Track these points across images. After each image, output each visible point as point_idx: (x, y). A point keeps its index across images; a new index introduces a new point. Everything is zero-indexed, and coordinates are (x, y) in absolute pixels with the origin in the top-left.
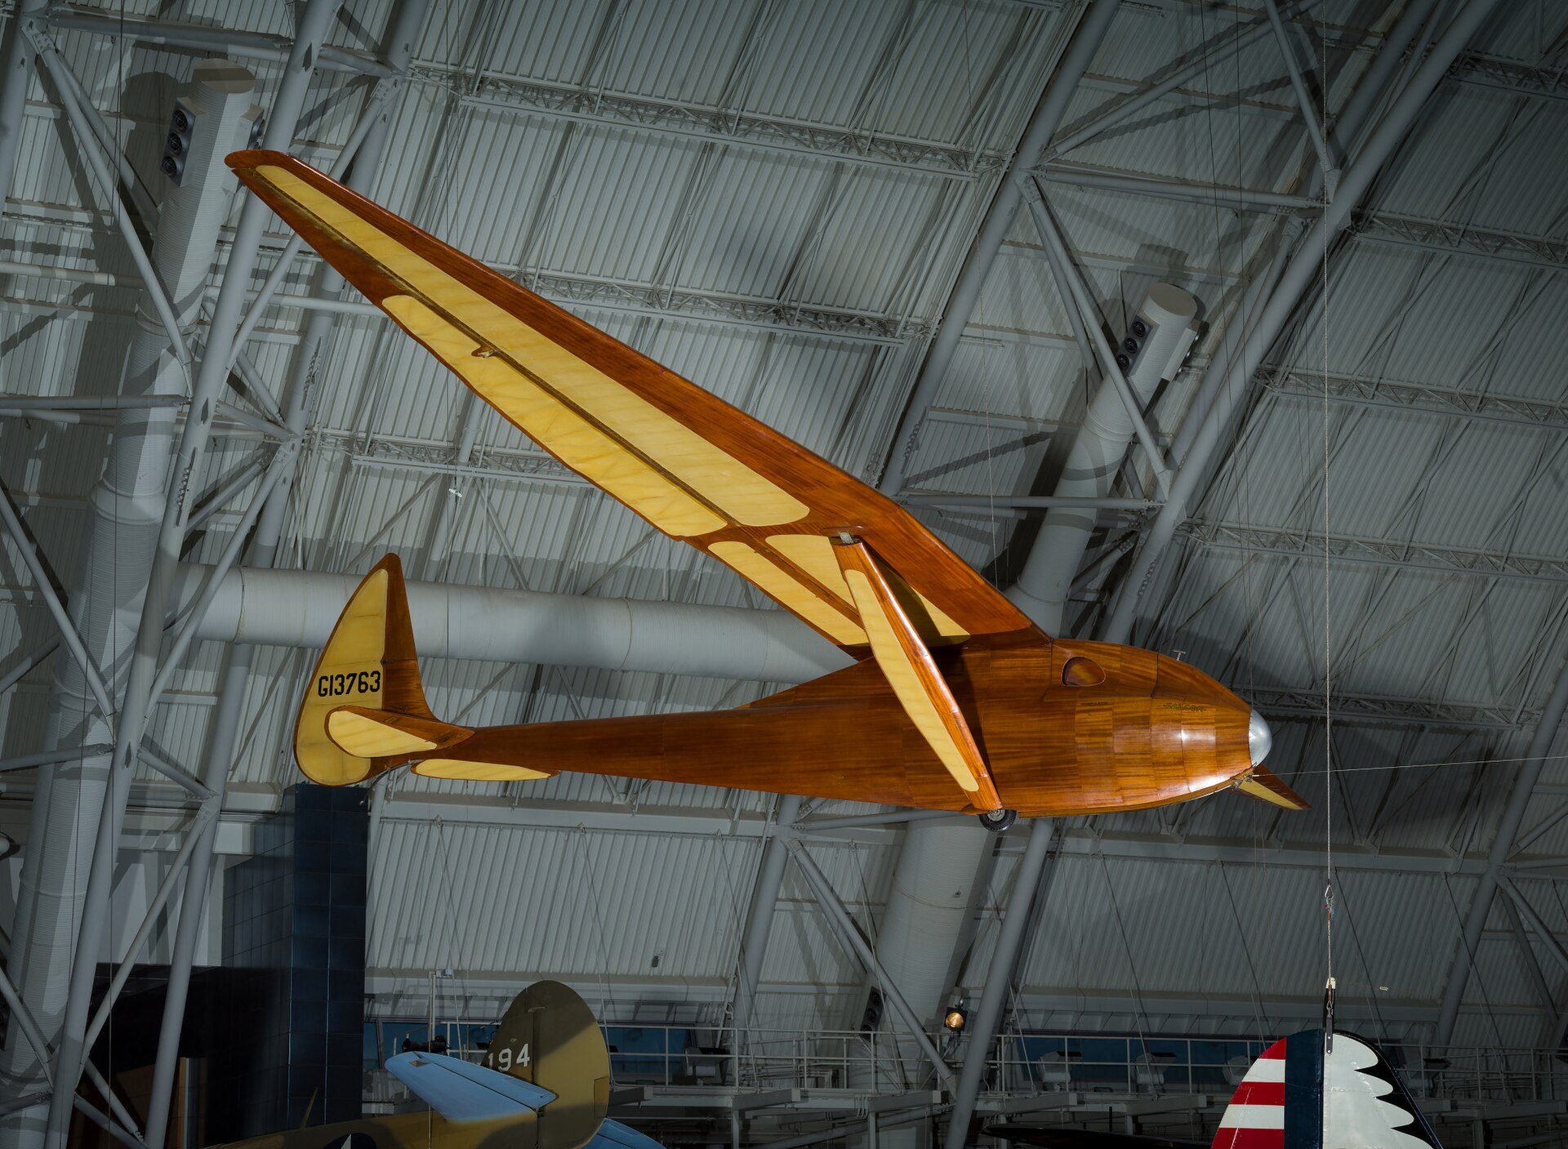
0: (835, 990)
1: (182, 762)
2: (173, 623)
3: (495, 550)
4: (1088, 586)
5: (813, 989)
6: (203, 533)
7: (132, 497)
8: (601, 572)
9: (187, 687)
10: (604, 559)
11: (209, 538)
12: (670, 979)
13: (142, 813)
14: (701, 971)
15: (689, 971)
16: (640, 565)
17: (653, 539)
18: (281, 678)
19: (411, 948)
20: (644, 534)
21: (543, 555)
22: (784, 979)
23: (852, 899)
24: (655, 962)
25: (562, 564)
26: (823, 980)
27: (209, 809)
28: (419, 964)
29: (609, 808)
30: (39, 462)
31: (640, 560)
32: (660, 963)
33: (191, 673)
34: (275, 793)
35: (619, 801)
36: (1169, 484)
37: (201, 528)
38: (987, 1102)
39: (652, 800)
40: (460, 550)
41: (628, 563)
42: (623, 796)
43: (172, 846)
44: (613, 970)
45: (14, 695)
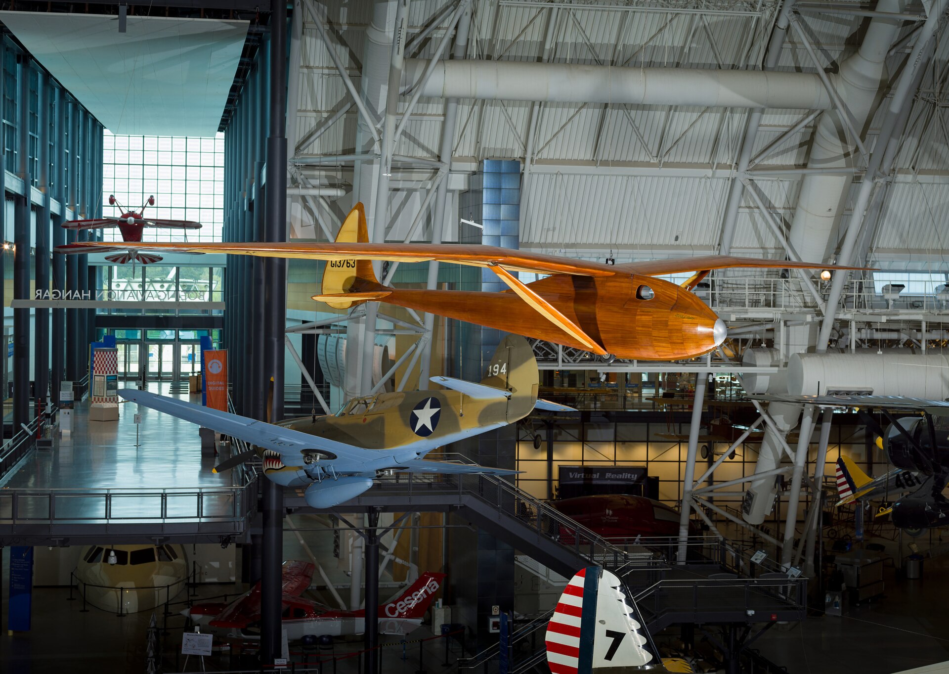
0: (773, 251)
1: (430, 147)
2: (411, 90)
3: (580, 40)
4: (908, 45)
5: (761, 251)
6: (430, 38)
7: (385, 32)
8: (637, 49)
9: (429, 112)
10: (638, 42)
11: (433, 42)
12: (684, 247)
13: (412, 172)
14: (702, 242)
15: (695, 242)
16: (657, 44)
17: (663, 31)
18: (475, 107)
19: (550, 233)
20: (658, 29)
21: (606, 41)
22: (746, 246)
23: (782, 206)
24: (677, 238)
25: (616, 46)
26: (767, 246)
27: (444, 170)
28: (555, 241)
29: (648, 164)
30: (346, 9)
31: (657, 42)
32: (679, 239)
33: (430, 105)
34: (476, 162)
35: (654, 161)
36: (930, 8)
37: (429, 36)
38: (845, 314)
39: (672, 159)
40: (562, 41)
41: (651, 43)
42: (655, 158)
43: (429, 187)
44: (655, 242)
45: (345, 119)
